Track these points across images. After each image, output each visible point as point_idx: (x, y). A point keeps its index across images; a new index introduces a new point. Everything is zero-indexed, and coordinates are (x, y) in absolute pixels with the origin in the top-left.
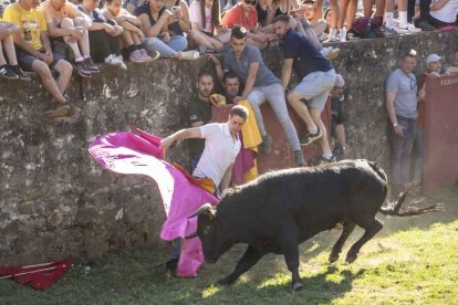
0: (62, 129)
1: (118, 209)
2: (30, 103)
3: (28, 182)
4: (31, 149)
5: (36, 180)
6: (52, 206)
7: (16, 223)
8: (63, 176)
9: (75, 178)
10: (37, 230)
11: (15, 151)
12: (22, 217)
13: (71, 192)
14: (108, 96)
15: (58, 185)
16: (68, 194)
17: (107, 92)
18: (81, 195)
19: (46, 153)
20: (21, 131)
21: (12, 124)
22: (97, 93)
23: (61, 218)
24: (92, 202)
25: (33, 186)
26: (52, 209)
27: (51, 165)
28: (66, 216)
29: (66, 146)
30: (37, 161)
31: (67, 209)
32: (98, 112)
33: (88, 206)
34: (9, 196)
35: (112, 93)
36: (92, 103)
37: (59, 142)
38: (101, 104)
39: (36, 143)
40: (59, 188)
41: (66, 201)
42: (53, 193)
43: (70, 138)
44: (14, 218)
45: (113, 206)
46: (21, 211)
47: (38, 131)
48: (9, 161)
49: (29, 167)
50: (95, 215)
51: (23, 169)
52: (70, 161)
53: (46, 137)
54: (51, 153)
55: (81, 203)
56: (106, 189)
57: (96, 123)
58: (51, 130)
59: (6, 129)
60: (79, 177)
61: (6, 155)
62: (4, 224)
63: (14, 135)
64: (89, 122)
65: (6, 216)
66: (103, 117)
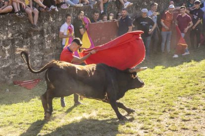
0: (35, 33)
2: (24, 24)
4: (25, 40)
7: (20, 66)
8: (36, 50)
9: (40, 50)
11: (20, 41)
12: (22, 64)
13: (39, 55)
14: (52, 21)
15: (35, 53)
16: (38, 56)
17: (51, 19)
18: (43, 56)
19: (30, 41)
20: (22, 34)
21: (18, 32)
22: (48, 20)
23: (36, 64)
24: (47, 58)
26: (33, 61)
27: (32, 45)
28: (38, 64)
29: (37, 39)
30: (27, 44)
31: (38, 61)
32: (48, 26)
33: (45, 60)
34: (18, 57)
35: (53, 20)
36: (46, 23)
37: (35, 38)
38: (49, 23)
39: (27, 38)
41: (38, 58)
42: (33, 55)
43: (38, 36)
44: (20, 64)
46: (22, 62)
47: (27, 34)
48: (18, 45)
49: (24, 46)
52: (39, 44)
53: (30, 36)
54: (32, 41)
55: (43, 59)
56: (51, 54)
57: (47, 30)
58: (32, 33)
59: (16, 33)
60: (42, 50)
61: (16, 42)
62: (16, 66)
63: (19, 35)
64: (45, 30)
65: (17, 64)
66: (50, 28)
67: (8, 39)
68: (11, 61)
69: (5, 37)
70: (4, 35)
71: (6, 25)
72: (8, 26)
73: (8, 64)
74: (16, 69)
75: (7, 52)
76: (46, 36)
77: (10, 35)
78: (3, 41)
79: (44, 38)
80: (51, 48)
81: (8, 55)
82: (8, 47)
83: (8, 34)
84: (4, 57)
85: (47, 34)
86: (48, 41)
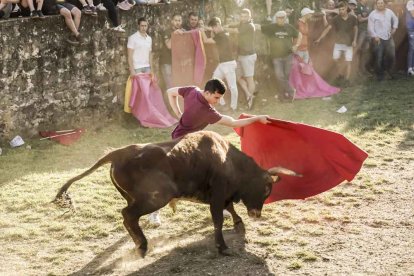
0: (79, 49)
1: (114, 95)
2: (60, 33)
3: (60, 80)
4: (61, 60)
5: (64, 79)
6: (74, 94)
7: (51, 107)
8: (80, 77)
9: (87, 77)
10: (65, 109)
11: (52, 62)
12: (56, 102)
13: (85, 86)
14: (108, 28)
15: (78, 82)
16: (83, 87)
17: (107, 25)
18: (91, 88)
19: (71, 62)
20: (56, 49)
21: (50, 46)
22: (101, 25)
23: (79, 103)
24: (98, 92)
25: (63, 82)
26: (74, 97)
27: (73, 70)
28: (82, 101)
29: (82, 59)
30: (65, 68)
31: (83, 96)
32: (102, 37)
33: (95, 94)
34: (48, 89)
36: (98, 32)
37: (78, 56)
38: (104, 32)
39: (64, 57)
40: (78, 84)
41: (83, 91)
42: (75, 87)
43: (85, 53)
44: (51, 102)
45: (111, 94)
46: (55, 98)
47: (66, 50)
48: (48, 68)
49: (60, 71)
50: (100, 100)
51: (57, 72)
52: (85, 67)
53: (71, 53)
54: (73, 62)
55: (91, 92)
56: (106, 84)
57: (100, 44)
58: (73, 49)
59: (46, 48)
60: (90, 77)
61: (46, 64)
62: (45, 105)
63: (51, 52)
64: (96, 44)
65: (46, 101)
66: (104, 40)
67: (33, 59)
68: (36, 97)
69: (27, 55)
70: (26, 51)
71: (29, 34)
72: (33, 37)
73: (31, 102)
74: (44, 110)
75: (29, 80)
76: (98, 54)
77: (36, 52)
78: (24, 62)
79: (94, 57)
80: (106, 74)
81: (31, 85)
82: (33, 72)
83: (32, 50)
84: (25, 89)
85: (100, 50)
86: (102, 63)
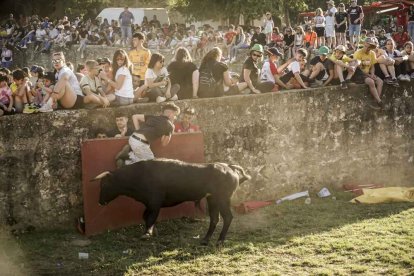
0: (381, 114)
1: (410, 156)
2: (364, 99)
3: (362, 141)
4: (365, 124)
5: (366, 140)
6: (375, 154)
7: (356, 162)
8: (381, 138)
9: (387, 139)
10: (366, 166)
11: (357, 125)
12: (359, 159)
13: (385, 146)
14: (407, 96)
16: (383, 147)
17: (406, 94)
18: (390, 148)
19: (373, 126)
20: (360, 114)
21: (355, 110)
22: (400, 94)
23: (379, 160)
24: (396, 152)
25: (365, 143)
27: (375, 132)
28: (382, 159)
29: (383, 123)
30: (368, 130)
31: (382, 156)
32: (401, 104)
33: (393, 154)
35: (408, 94)
36: (398, 100)
37: (379, 120)
38: (402, 100)
39: (367, 120)
40: (379, 144)
41: (383, 151)
42: (376, 147)
43: (385, 118)
44: (355, 159)
45: (407, 154)
46: (358, 156)
47: (368, 114)
48: (353, 130)
49: (363, 133)
50: (398, 159)
51: (360, 134)
52: (385, 130)
53: (373, 118)
54: (375, 126)
55: (390, 152)
56: (403, 146)
57: (399, 110)
58: (375, 114)
59: (352, 113)
60: (389, 139)
61: (351, 126)
62: (349, 162)
63: (356, 116)
64: (396, 110)
65: (351, 158)
66: (403, 107)
67: (340, 122)
68: (341, 155)
69: (335, 119)
70: (334, 115)
71: (337, 100)
72: (340, 102)
73: (337, 159)
74: (349, 167)
75: (336, 140)
76: (397, 118)
77: (342, 115)
78: (332, 124)
79: (394, 121)
80: (403, 136)
81: (337, 145)
82: (339, 133)
83: (339, 114)
84: (332, 147)
85: (399, 115)
86: (400, 126)
